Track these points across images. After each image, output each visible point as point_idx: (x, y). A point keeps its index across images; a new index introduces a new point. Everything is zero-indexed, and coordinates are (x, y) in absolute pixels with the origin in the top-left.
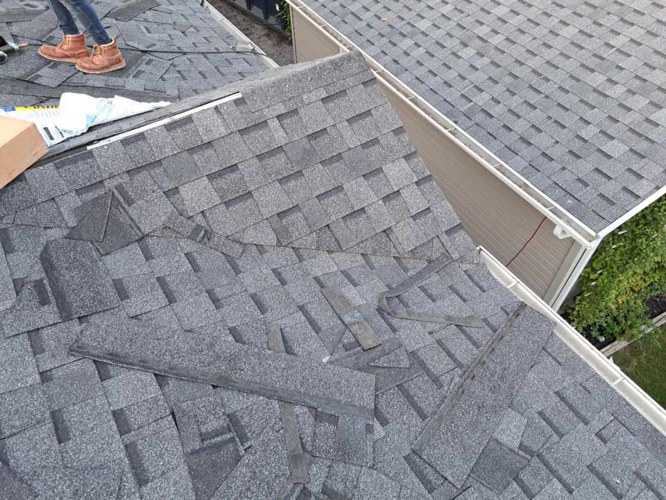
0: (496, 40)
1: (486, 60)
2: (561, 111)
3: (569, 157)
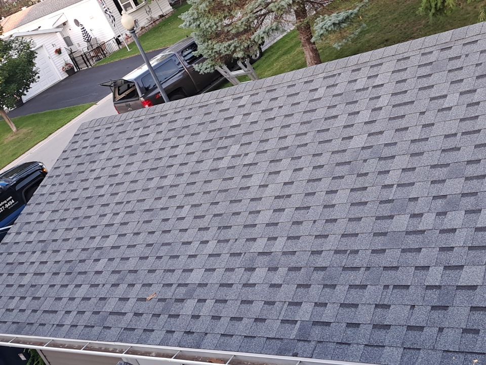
0: (279, 246)
1: (282, 271)
2: (392, 273)
3: (436, 314)
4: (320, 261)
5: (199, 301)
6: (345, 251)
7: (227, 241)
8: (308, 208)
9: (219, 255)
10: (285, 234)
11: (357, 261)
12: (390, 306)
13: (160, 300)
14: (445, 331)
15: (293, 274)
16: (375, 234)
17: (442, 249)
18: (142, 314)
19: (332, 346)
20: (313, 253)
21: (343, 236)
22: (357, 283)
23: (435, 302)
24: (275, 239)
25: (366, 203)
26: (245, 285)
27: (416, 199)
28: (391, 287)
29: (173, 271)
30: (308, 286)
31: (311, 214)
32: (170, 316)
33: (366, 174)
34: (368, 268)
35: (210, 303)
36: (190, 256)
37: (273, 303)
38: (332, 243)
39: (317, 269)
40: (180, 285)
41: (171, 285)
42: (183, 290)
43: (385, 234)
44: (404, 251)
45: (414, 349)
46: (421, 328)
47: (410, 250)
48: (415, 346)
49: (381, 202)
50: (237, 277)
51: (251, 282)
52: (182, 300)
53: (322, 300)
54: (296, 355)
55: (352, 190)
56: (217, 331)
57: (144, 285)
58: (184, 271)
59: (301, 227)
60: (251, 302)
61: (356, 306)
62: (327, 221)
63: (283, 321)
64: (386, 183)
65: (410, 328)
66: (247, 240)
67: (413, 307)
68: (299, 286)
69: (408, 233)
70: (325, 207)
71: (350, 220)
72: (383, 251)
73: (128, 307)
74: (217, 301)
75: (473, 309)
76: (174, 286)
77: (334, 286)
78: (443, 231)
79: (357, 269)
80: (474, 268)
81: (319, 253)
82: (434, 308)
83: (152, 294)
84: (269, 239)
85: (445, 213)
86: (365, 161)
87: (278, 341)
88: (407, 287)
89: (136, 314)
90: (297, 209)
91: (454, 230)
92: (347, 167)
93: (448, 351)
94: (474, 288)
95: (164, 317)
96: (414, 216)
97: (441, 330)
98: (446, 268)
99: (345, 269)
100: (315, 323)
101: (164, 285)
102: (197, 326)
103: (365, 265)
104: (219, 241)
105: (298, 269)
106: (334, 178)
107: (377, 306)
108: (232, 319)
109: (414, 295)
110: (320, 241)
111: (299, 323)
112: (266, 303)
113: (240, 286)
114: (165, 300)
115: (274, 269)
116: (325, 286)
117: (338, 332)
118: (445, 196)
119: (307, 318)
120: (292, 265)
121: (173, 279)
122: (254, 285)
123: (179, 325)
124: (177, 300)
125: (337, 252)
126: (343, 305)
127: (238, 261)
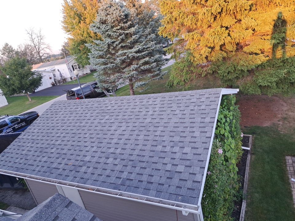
0: (118, 151)
1: (118, 160)
2: (155, 164)
3: (168, 180)
4: (132, 158)
5: (88, 167)
6: (140, 155)
7: (101, 147)
8: (130, 139)
9: (97, 152)
10: (121, 147)
11: (144, 159)
12: (153, 176)
13: (73, 165)
14: (171, 186)
15: (122, 161)
16: (151, 151)
17: (172, 158)
18: (65, 170)
19: (133, 188)
20: (130, 155)
21: (140, 150)
22: (143, 167)
23: (168, 176)
24: (117, 148)
25: (149, 140)
26: (105, 163)
27: (165, 141)
28: (154, 169)
29: (80, 155)
30: (127, 166)
31: (130, 142)
32: (76, 171)
33: (150, 131)
34: (147, 162)
35: (91, 168)
36: (87, 151)
37: (114, 171)
38: (136, 152)
39: (130, 160)
40: (81, 161)
41: (78, 160)
42: (82, 163)
43: (154, 151)
44: (160, 157)
45: (160, 191)
46: (163, 185)
47: (161, 158)
48: (161, 191)
49: (154, 141)
50: (102, 160)
51: (107, 162)
52: (81, 166)
53: (131, 171)
54: (119, 190)
55: (145, 135)
56: (92, 179)
57: (68, 159)
58: (84, 156)
59: (127, 146)
60: (106, 170)
61: (142, 174)
62: (136, 145)
63: (117, 178)
64: (156, 135)
65: (159, 184)
66: (108, 148)
67: (161, 177)
68: (124, 166)
69: (161, 152)
70: (135, 140)
71: (143, 145)
72: (153, 157)
73: (61, 166)
74: (94, 168)
75: (180, 180)
76: (79, 161)
77: (135, 167)
78: (172, 153)
79: (144, 162)
80: (181, 166)
81: (132, 155)
82: (168, 178)
83: (70, 163)
84: (115, 148)
85: (173, 147)
86: (150, 127)
87: (114, 185)
88: (160, 170)
89: (63, 169)
90: (126, 139)
91: (176, 153)
92: (144, 128)
93: (171, 193)
94: (181, 172)
95: (73, 172)
96: (163, 146)
97: (169, 186)
98: (172, 165)
99: (140, 161)
100: (128, 179)
101: (76, 160)
102: (86, 176)
103: (146, 161)
104: (98, 147)
105: (124, 160)
106: (139, 131)
107: (149, 175)
108: (99, 175)
109: (162, 173)
110: (132, 151)
111: (122, 178)
112: (111, 170)
113: (103, 164)
114: (75, 165)
115: (115, 159)
116: (133, 167)
117: (135, 183)
118: (174, 141)
119: (125, 177)
120: (122, 158)
121: (79, 158)
122: (108, 163)
123: (79, 175)
124: (80, 166)
125: (138, 155)
126: (138, 174)
127: (103, 155)
